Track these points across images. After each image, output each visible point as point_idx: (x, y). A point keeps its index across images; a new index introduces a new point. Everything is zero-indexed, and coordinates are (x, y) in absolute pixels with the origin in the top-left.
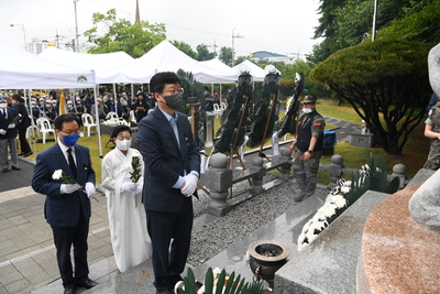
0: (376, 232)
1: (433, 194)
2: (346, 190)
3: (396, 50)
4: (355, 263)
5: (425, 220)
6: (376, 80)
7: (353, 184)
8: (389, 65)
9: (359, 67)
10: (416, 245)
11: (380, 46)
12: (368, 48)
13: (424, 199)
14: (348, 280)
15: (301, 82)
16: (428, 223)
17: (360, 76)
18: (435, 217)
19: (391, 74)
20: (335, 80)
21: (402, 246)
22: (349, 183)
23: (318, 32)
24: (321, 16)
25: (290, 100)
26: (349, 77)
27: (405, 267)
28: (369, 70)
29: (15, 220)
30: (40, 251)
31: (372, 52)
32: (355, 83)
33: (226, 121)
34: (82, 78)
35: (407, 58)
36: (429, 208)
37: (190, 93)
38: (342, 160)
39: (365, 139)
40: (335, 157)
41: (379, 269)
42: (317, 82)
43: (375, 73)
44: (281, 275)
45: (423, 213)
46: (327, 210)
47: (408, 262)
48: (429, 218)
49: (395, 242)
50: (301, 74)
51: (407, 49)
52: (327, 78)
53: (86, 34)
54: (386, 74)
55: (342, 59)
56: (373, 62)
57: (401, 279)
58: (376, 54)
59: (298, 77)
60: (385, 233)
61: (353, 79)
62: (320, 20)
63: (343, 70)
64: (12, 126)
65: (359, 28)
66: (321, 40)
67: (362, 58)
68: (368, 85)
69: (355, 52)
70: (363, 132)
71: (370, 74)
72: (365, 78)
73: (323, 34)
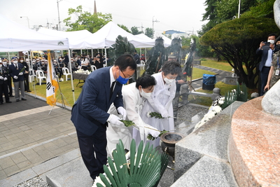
0: (241, 118)
1: (278, 93)
2: (221, 102)
3: (253, 23)
4: (227, 138)
5: (272, 111)
6: (241, 42)
7: (226, 99)
8: (248, 32)
9: (230, 34)
10: (266, 125)
11: (243, 21)
12: (235, 22)
13: (271, 97)
14: (222, 147)
15: (194, 44)
16: (274, 112)
17: (231, 39)
18: (279, 108)
19: (250, 37)
20: (215, 43)
21: (257, 125)
22: (224, 98)
23: (205, 16)
24: (207, 7)
25: (188, 55)
26: (224, 40)
27: (259, 136)
28: (236, 36)
29: (23, 128)
30: (37, 145)
31: (238, 25)
32: (227, 44)
33: (148, 67)
34: (61, 43)
35: (260, 28)
36: (275, 103)
37: (126, 49)
38: (220, 90)
39: (234, 80)
40: (215, 89)
41: (242, 137)
42: (204, 44)
43: (240, 37)
44: (179, 145)
45: (271, 106)
46: (210, 115)
47: (261, 133)
48: (275, 109)
49: (253, 123)
50: (194, 39)
51: (260, 22)
53: (64, 21)
54: (247, 38)
55: (219, 30)
56: (239, 30)
57: (257, 142)
58: (241, 25)
59: (192, 41)
60: (246, 118)
61: (226, 41)
62: (206, 9)
63: (220, 36)
64: (21, 74)
65: (230, 14)
66: (207, 22)
67: (232, 28)
68: (236, 45)
69: (227, 24)
70: (233, 76)
71: (237, 38)
72: (234, 41)
73: (208, 18)
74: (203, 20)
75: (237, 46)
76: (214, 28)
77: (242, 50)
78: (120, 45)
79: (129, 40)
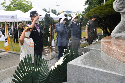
2: (97, 40)
3: (111, 7)
6: (105, 16)
8: (109, 12)
9: (100, 13)
11: (106, 6)
12: (102, 7)
15: (82, 18)
17: (100, 15)
19: (110, 14)
23: (86, 3)
28: (103, 13)
31: (104, 8)
34: (13, 17)
37: (50, 20)
42: (87, 18)
43: (105, 14)
44: (85, 48)
50: (82, 16)
52: (90, 16)
54: (108, 14)
55: (95, 10)
56: (104, 11)
59: (81, 16)
67: (101, 10)
69: (99, 8)
70: (102, 35)
71: (103, 14)
72: (102, 16)
73: (88, 4)
74: (85, 5)
75: (104, 18)
76: (92, 10)
77: (106, 21)
78: (47, 18)
79: (51, 16)
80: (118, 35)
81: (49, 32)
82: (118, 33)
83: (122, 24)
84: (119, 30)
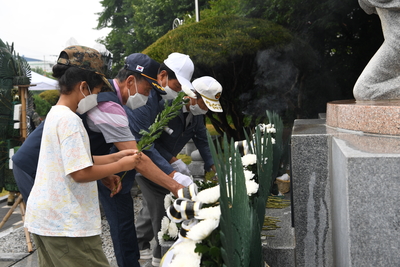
1: (372, 75)
3: (240, 26)
5: (370, 95)
11: (221, 22)
12: (208, 25)
13: (366, 81)
16: (373, 96)
17: (207, 56)
18: (377, 90)
19: (240, 52)
28: (215, 49)
35: (253, 35)
36: (371, 86)
43: (224, 51)
45: (368, 91)
48: (373, 93)
54: (234, 53)
56: (219, 39)
67: (206, 36)
69: (195, 29)
71: (217, 54)
72: (213, 58)
73: (110, 24)
74: (100, 27)
76: (169, 36)
80: (385, 87)
81: (17, 126)
82: (381, 81)
83: (395, 49)
84: (386, 71)
